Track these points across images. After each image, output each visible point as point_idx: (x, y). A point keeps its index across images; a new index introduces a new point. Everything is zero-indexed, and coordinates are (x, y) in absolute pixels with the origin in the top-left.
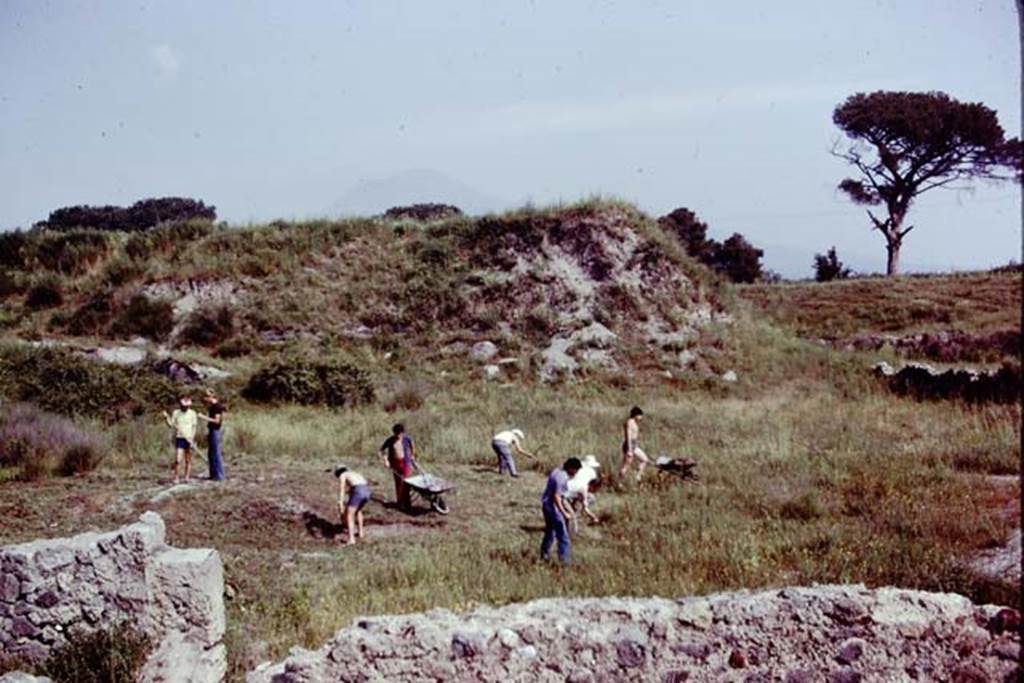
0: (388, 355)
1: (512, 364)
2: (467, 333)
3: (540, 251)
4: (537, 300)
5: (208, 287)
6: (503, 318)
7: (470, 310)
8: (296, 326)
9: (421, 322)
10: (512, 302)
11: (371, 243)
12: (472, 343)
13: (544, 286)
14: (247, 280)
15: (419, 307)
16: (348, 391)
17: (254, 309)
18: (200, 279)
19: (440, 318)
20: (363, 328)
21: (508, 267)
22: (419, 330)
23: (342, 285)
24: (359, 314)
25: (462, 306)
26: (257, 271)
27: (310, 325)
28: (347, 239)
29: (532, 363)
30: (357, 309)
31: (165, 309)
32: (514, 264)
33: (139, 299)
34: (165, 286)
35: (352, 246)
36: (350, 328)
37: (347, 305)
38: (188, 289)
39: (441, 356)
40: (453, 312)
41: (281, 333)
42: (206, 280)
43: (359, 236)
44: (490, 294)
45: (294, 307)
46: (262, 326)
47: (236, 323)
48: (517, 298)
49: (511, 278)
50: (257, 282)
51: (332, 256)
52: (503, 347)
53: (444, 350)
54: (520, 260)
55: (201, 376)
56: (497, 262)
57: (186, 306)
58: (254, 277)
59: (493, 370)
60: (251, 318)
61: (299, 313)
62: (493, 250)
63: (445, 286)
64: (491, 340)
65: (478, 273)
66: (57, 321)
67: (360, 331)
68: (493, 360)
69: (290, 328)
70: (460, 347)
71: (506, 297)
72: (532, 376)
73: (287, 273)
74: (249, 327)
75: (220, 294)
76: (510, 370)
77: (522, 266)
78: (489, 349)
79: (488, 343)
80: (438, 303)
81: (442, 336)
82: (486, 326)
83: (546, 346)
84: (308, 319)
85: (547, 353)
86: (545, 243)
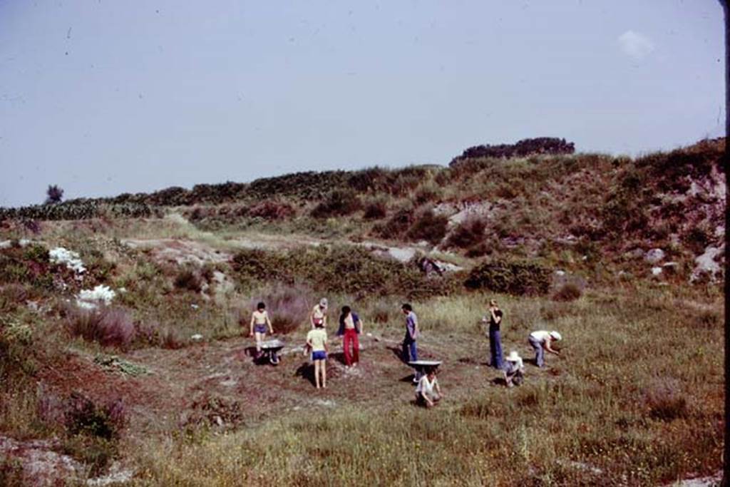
0: (585, 258)
1: (671, 267)
2: (648, 242)
3: (709, 177)
4: (702, 216)
5: (473, 206)
6: (674, 229)
7: (650, 224)
8: (526, 234)
9: (613, 233)
10: (682, 219)
11: (592, 173)
12: (646, 249)
13: (707, 206)
14: (500, 201)
15: (613, 221)
16: (530, 284)
17: (500, 222)
18: (469, 200)
19: (628, 230)
20: (571, 237)
21: (683, 190)
22: (612, 239)
23: (564, 205)
24: (570, 226)
25: (644, 221)
26: (508, 195)
27: (536, 234)
28: (576, 169)
29: (686, 267)
30: (571, 222)
31: (444, 220)
32: (688, 188)
33: (429, 214)
34: (448, 205)
35: (577, 175)
36: (562, 236)
37: (565, 219)
38: (462, 207)
39: (623, 260)
40: (640, 226)
41: (515, 239)
42: (473, 201)
43: (584, 167)
44: (668, 211)
45: (527, 221)
46: (503, 235)
47: (487, 231)
48: (686, 215)
49: (682, 198)
50: (506, 202)
51: (562, 183)
52: (670, 253)
53: (629, 254)
54: (693, 185)
55: (441, 270)
56: (675, 187)
57: (457, 219)
58: (506, 199)
59: (657, 271)
60: (496, 228)
61: (530, 225)
62: (674, 177)
63: (634, 205)
64: (661, 248)
65: (660, 195)
66: (377, 229)
67: (570, 239)
68: (658, 264)
69: (521, 236)
70: (638, 252)
71: (678, 215)
72: (684, 278)
73: (527, 196)
74: (495, 235)
75: (481, 210)
76: (669, 271)
77: (694, 189)
78: (659, 254)
79: (658, 250)
80: (628, 218)
81: (628, 244)
82: (661, 236)
83: (699, 253)
84: (536, 230)
85: (700, 259)
86: (714, 171)
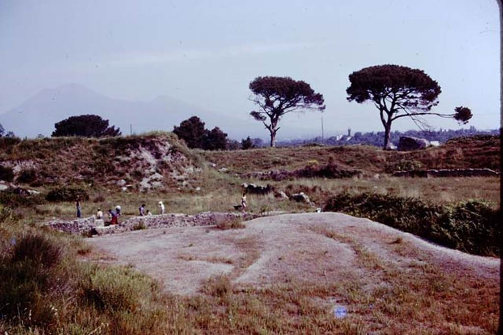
0: (90, 185)
1: (131, 187)
2: (116, 177)
3: (139, 150)
4: (138, 166)
5: (24, 163)
6: (127, 172)
7: (116, 169)
8: (58, 176)
9: (100, 174)
10: (130, 167)
11: (81, 146)
12: (117, 180)
13: (140, 161)
14: (38, 160)
15: (100, 169)
17: (42, 170)
18: (21, 159)
19: (107, 172)
20: (81, 176)
21: (128, 155)
22: (99, 176)
23: (72, 161)
25: (114, 168)
26: (42, 157)
27: (62, 175)
28: (73, 145)
29: (137, 186)
30: (78, 170)
31: (10, 170)
32: (130, 154)
34: (8, 162)
35: (74, 147)
36: (77, 176)
37: (75, 168)
38: (17, 163)
39: (107, 185)
40: (111, 170)
41: (53, 178)
42: (24, 160)
43: (77, 143)
44: (123, 164)
45: (56, 169)
46: (46, 176)
47: (37, 175)
48: (132, 165)
49: (129, 159)
50: (42, 160)
51: (68, 151)
52: (128, 181)
53: (108, 182)
54: (132, 153)
56: (124, 153)
57: (17, 169)
58: (41, 159)
59: (124, 189)
60: (42, 173)
61: (58, 171)
62: (123, 149)
63: (108, 162)
64: (124, 179)
65: (119, 157)
67: (80, 177)
68: (125, 185)
69: (56, 177)
70: (113, 182)
71: (128, 165)
72: (137, 190)
73: (52, 157)
74: (41, 176)
75: (29, 165)
76: (130, 188)
77: (133, 155)
78: (123, 182)
79: (123, 180)
80: (106, 167)
81: (107, 178)
82: (122, 175)
83: (141, 181)
84: (62, 173)
85: (141, 183)
86: (140, 147)
